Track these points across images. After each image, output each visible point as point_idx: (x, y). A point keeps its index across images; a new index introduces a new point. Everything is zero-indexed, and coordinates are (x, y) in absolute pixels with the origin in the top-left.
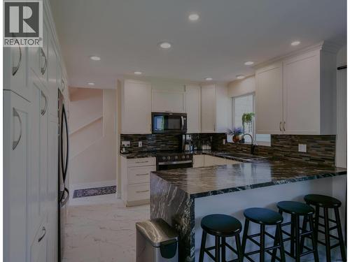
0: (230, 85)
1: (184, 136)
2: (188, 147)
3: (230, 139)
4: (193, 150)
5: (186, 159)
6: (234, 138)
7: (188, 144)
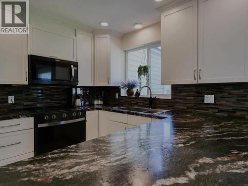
0: (124, 38)
1: (74, 90)
2: (79, 102)
3: (124, 93)
4: (85, 105)
5: (77, 117)
6: (128, 92)
7: (79, 98)
